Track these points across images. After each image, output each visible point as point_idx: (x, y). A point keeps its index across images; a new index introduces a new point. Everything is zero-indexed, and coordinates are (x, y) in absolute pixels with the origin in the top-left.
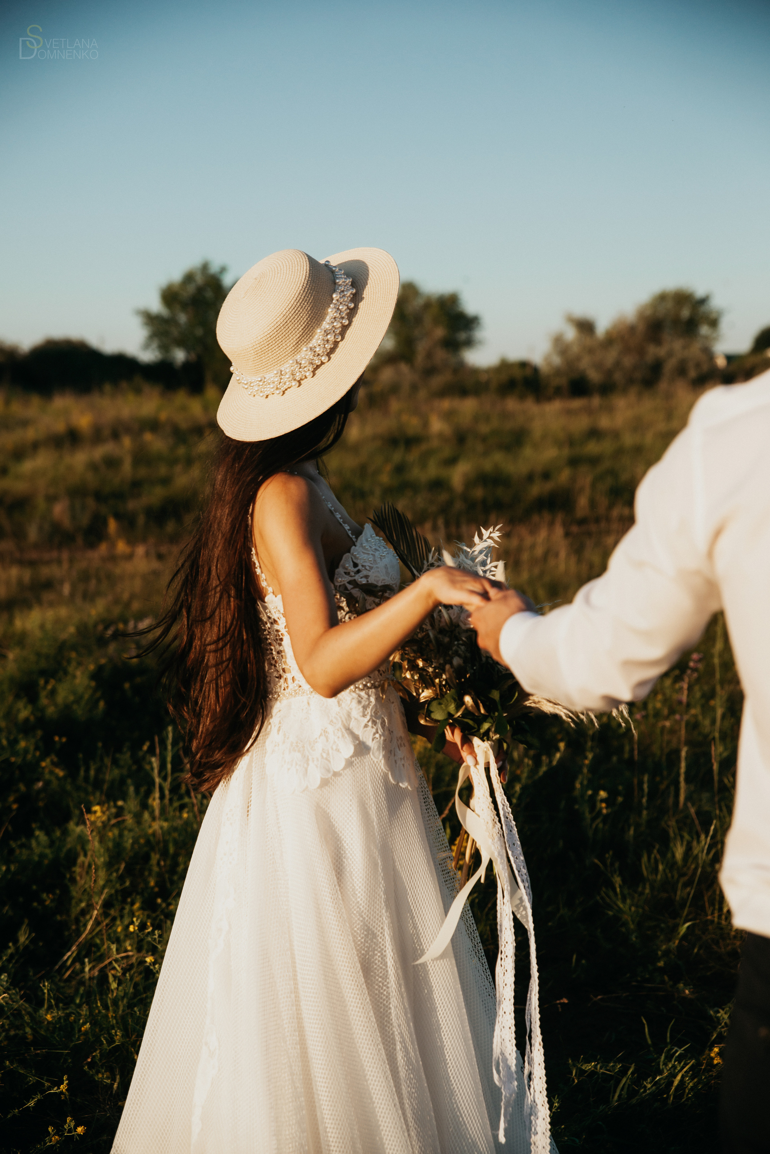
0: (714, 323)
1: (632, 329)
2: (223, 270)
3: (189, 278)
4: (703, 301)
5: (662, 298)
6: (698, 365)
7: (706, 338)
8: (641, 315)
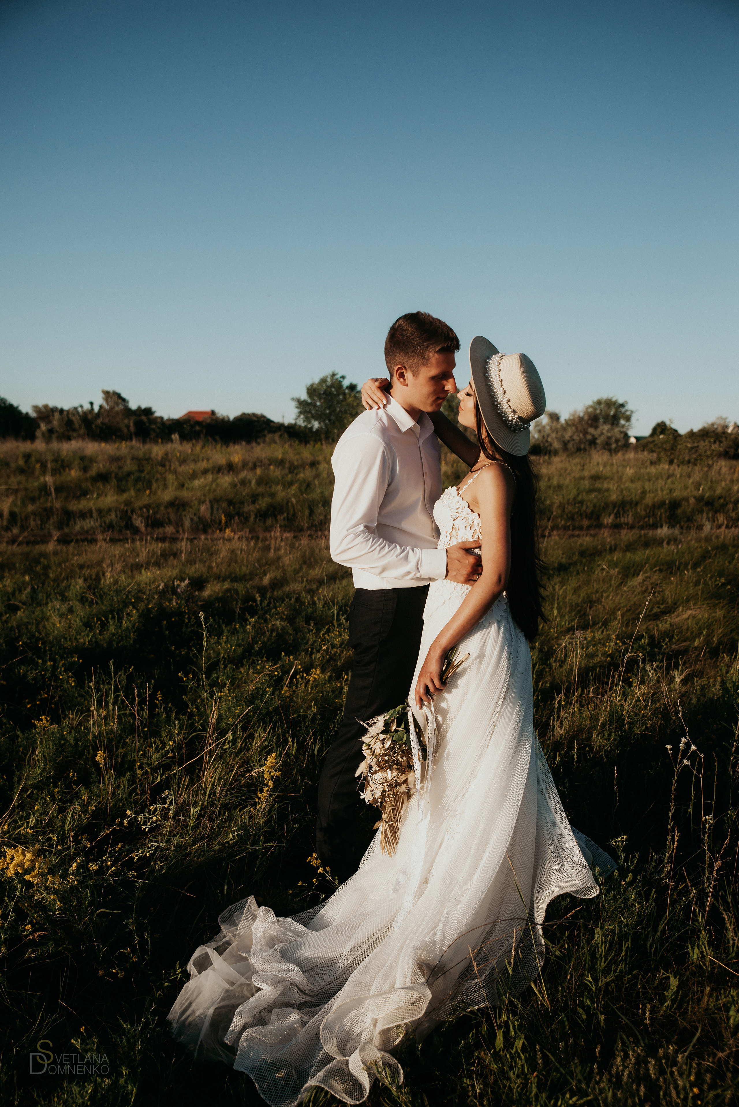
0: (628, 419)
1: (581, 419)
2: (343, 377)
3: (323, 381)
4: (622, 405)
5: (599, 402)
6: (617, 441)
7: (623, 426)
8: (586, 413)
